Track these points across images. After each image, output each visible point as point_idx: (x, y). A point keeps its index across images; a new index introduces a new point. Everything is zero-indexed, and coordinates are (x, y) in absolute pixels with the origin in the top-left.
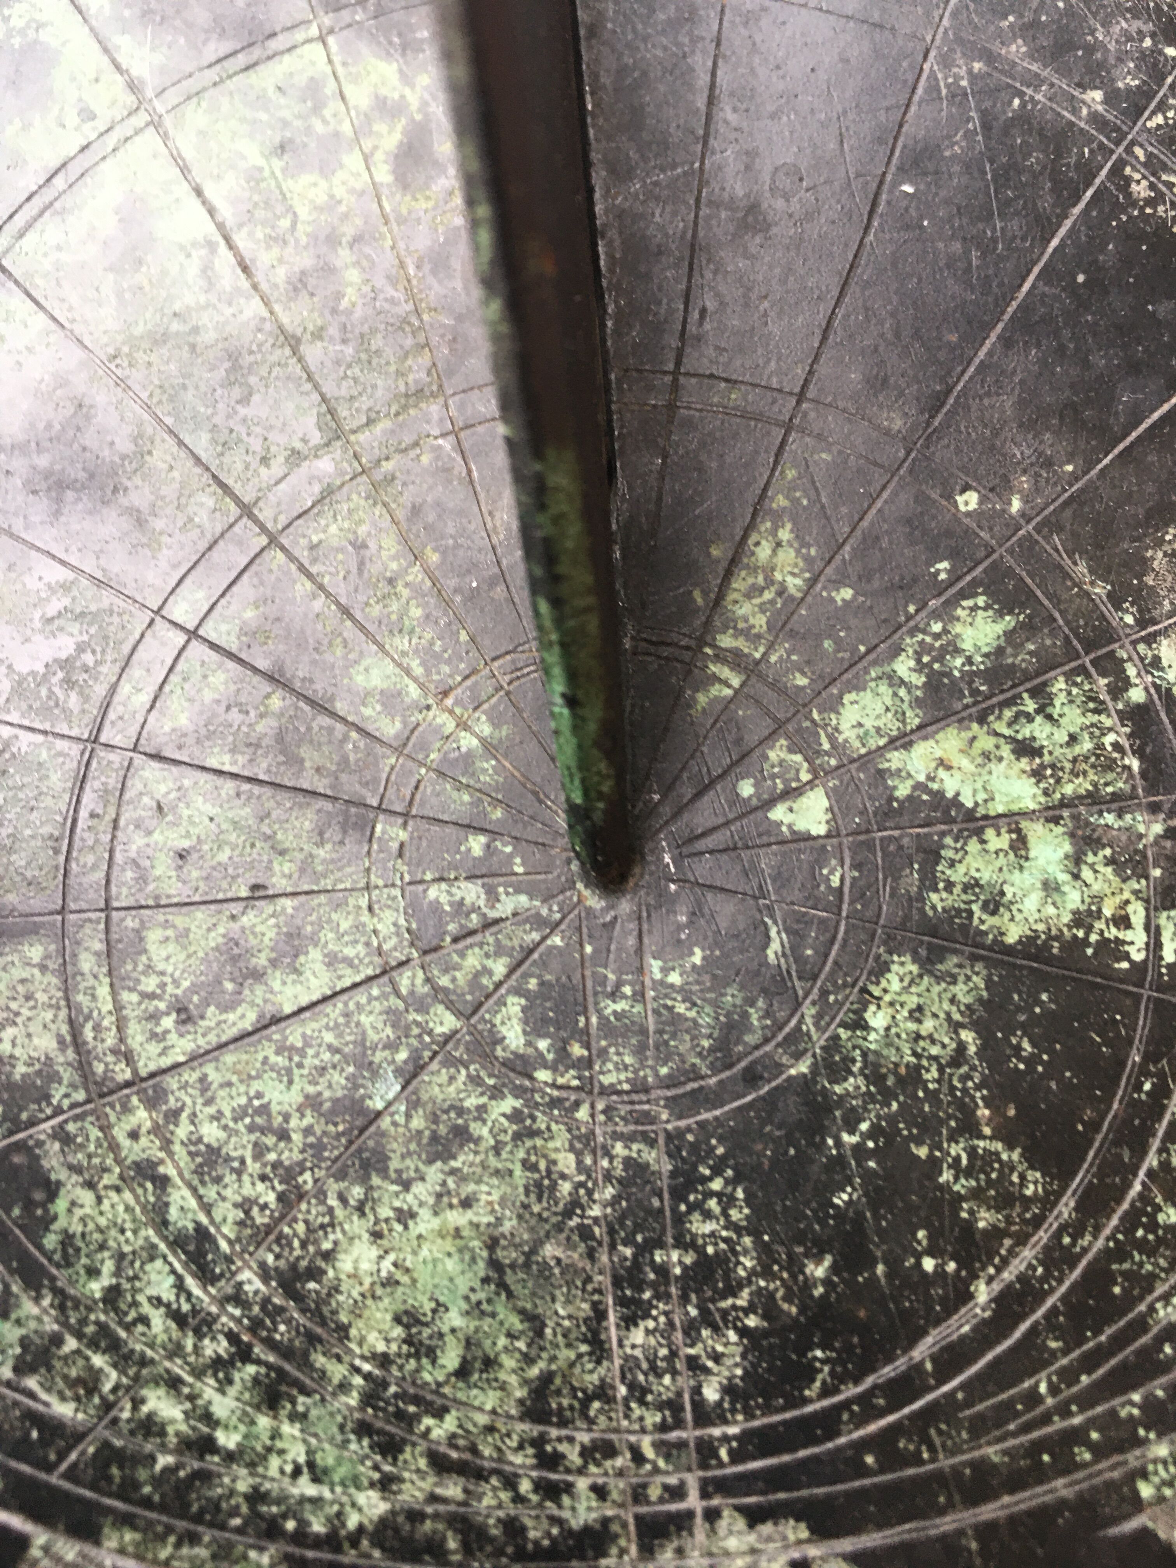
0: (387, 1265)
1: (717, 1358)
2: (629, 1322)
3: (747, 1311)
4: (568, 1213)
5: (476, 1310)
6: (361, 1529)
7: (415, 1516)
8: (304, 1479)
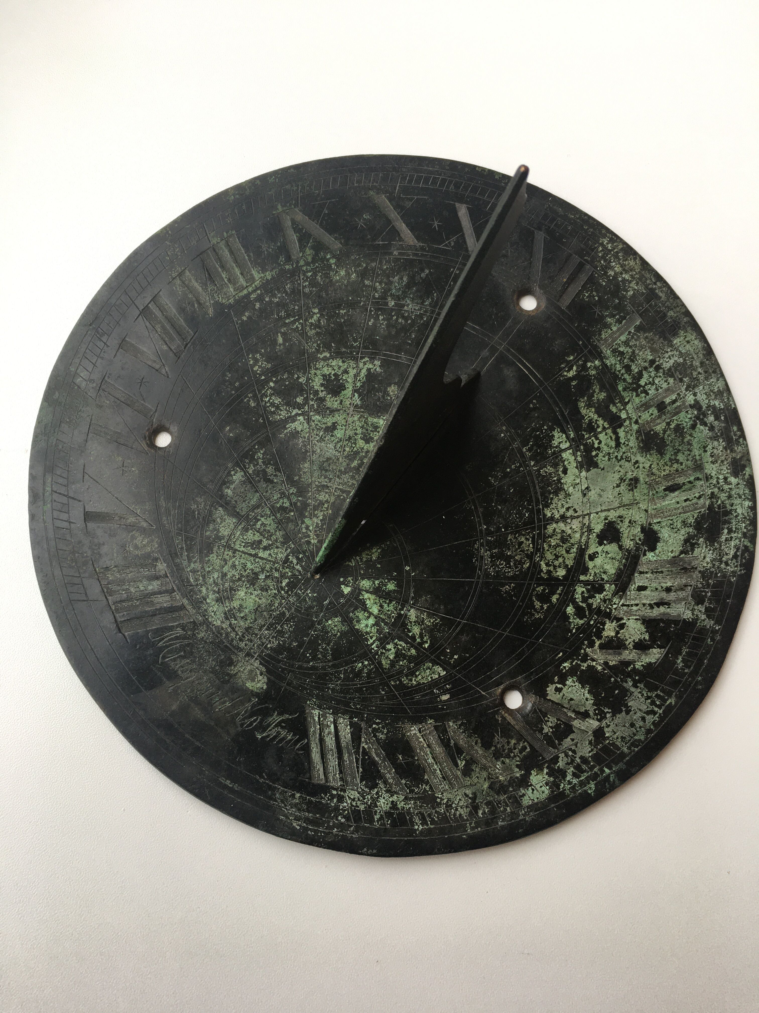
0: (244, 598)
1: (273, 643)
2: (267, 630)
3: (282, 641)
4: (271, 611)
5: (250, 612)
6: (215, 624)
7: (222, 629)
8: (213, 613)
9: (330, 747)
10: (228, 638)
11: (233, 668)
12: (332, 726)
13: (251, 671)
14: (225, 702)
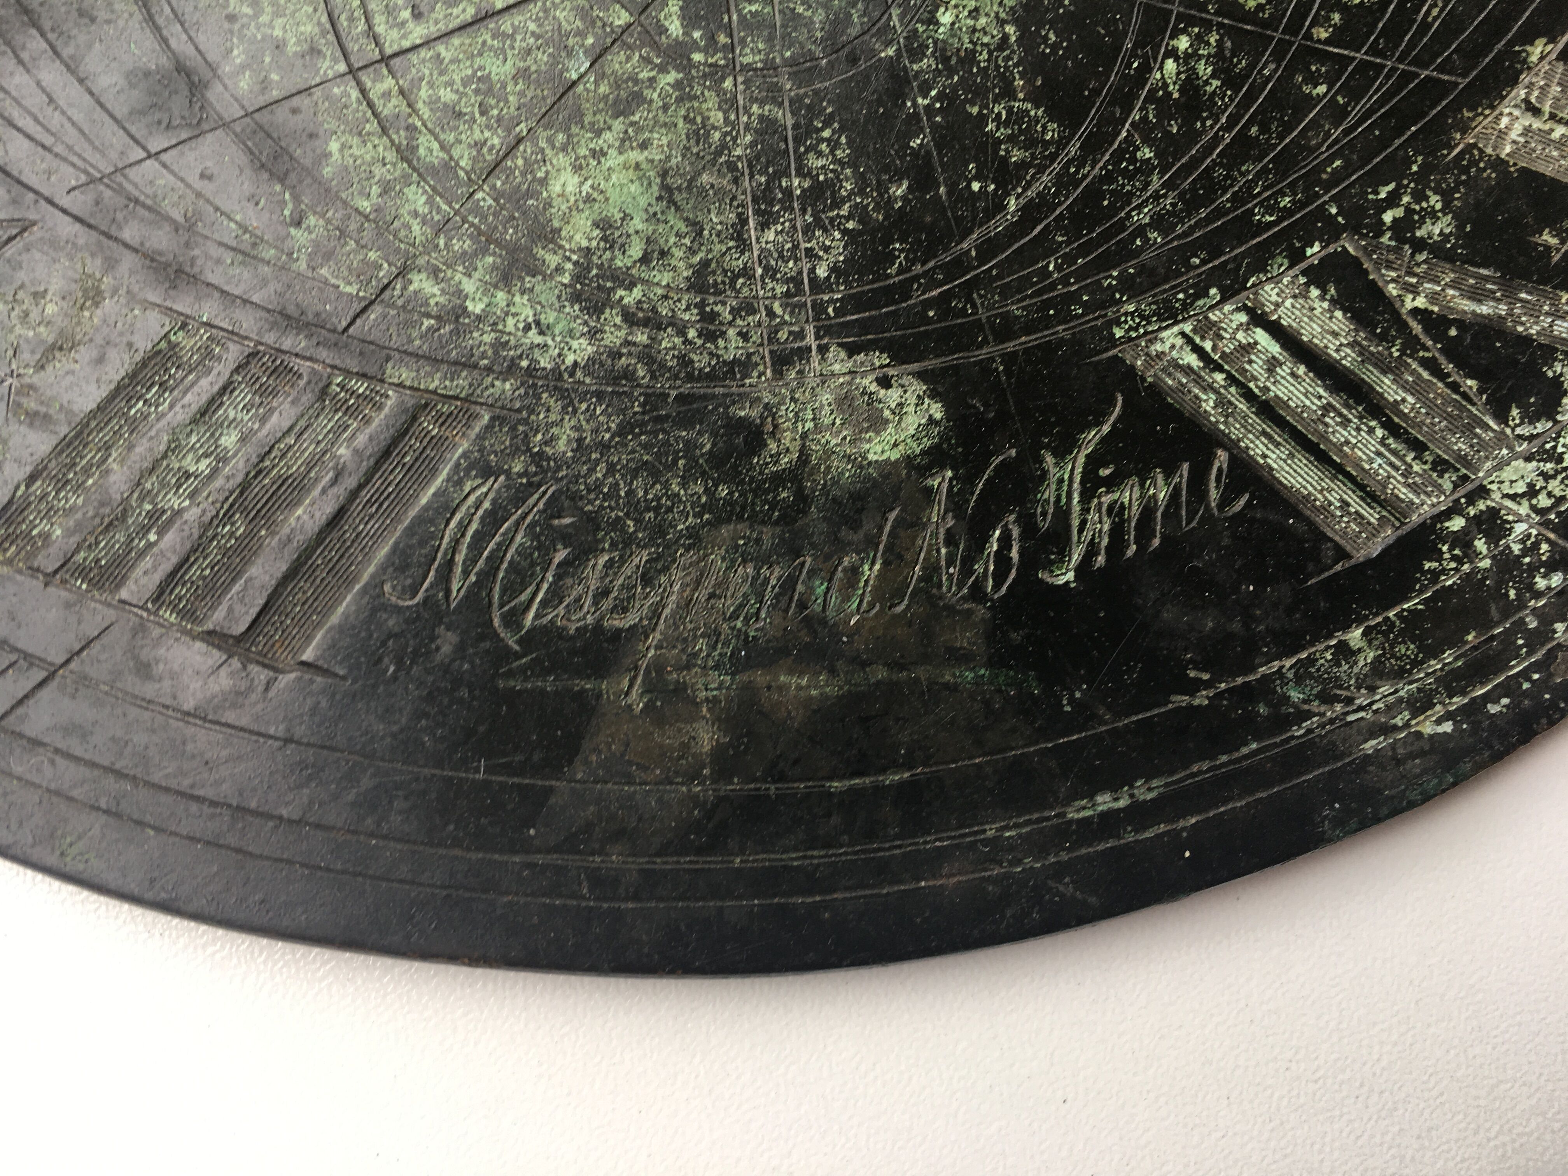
0: (586, 188)
1: (827, 249)
2: (763, 226)
3: (848, 218)
4: (718, 153)
5: (653, 218)
6: (576, 363)
7: (616, 355)
8: (534, 331)
9: (1314, 404)
10: (662, 365)
11: (773, 446)
12: (1261, 336)
13: (844, 402)
14: (854, 572)
